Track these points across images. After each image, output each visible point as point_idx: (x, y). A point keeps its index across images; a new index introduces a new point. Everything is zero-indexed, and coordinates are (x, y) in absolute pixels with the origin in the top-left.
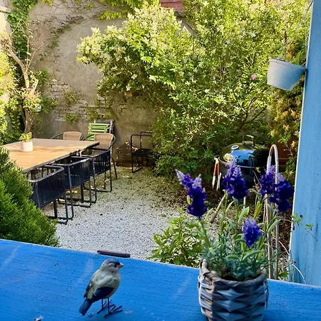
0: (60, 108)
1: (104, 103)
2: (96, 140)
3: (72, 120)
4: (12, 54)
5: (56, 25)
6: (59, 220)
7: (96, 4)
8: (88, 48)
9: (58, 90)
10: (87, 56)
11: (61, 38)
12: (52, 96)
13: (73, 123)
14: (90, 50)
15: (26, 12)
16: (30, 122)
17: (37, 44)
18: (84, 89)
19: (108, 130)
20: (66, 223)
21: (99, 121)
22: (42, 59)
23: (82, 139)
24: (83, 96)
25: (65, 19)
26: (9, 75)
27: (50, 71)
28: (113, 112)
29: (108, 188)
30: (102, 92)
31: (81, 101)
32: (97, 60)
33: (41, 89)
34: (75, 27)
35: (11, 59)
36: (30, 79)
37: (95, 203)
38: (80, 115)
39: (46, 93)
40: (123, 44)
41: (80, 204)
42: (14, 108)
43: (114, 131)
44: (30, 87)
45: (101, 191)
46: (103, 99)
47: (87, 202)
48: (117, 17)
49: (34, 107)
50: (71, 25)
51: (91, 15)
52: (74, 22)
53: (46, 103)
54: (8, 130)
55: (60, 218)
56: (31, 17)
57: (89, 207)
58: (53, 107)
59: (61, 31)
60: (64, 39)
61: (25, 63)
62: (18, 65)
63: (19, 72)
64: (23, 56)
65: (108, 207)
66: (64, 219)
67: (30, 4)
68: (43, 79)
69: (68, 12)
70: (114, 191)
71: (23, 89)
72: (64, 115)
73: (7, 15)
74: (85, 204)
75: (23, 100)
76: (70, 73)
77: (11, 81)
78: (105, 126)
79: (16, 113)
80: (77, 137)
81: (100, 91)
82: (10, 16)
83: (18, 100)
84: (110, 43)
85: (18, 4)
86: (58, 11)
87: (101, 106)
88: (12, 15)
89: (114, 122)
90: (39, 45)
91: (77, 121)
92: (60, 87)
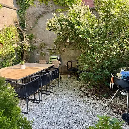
0: (38, 50)
1: (56, 47)
2: (53, 64)
3: (42, 55)
4: (19, 27)
5: (37, 15)
6: (35, 101)
7: (54, 6)
8: (50, 24)
9: (37, 42)
10: (50, 27)
11: (39, 20)
12: (35, 45)
13: (43, 56)
14: (51, 25)
15: (25, 10)
16: (25, 55)
17: (29, 23)
18: (48, 42)
19: (58, 59)
20: (39, 103)
21: (54, 55)
22: (31, 29)
23: (47, 63)
24: (48, 45)
25: (41, 12)
26: (17, 36)
27: (34, 34)
28: (60, 52)
29: (57, 86)
30: (55, 43)
31: (46, 47)
32: (54, 29)
33: (30, 42)
34: (45, 16)
35: (18, 29)
36: (26, 37)
37: (52, 92)
38: (46, 53)
39: (32, 43)
40: (67, 21)
41: (45, 93)
42: (19, 49)
43: (60, 60)
44: (26, 41)
45: (54, 87)
46: (56, 46)
47: (48, 92)
48: (63, 11)
49: (27, 49)
50: (43, 15)
51: (52, 10)
52: (44, 13)
53: (32, 47)
54: (16, 59)
55: (36, 100)
56: (27, 12)
57: (49, 95)
58: (35, 49)
59: (39, 17)
61: (24, 31)
62: (21, 32)
63: (21, 34)
64: (23, 28)
65: (57, 95)
66: (38, 101)
67: (27, 6)
68: (31, 37)
69: (42, 9)
70: (60, 87)
71: (23, 42)
72: (40, 53)
73: (17, 11)
75: (23, 46)
76: (42, 35)
77: (18, 38)
78: (56, 57)
79: (20, 52)
80: (45, 62)
81: (55, 42)
82: (18, 12)
83: (21, 46)
84: (60, 21)
85: (22, 6)
86: (38, 9)
87: (55, 49)
88: (19, 11)
89: (60, 56)
90: (30, 23)
91: (45, 55)
92: (38, 41)
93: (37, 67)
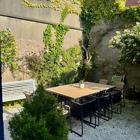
0: (99, 68)
1: (121, 66)
2: (115, 85)
3: (104, 74)
4: (83, 46)
5: (102, 32)
6: (92, 125)
7: (121, 22)
8: (114, 41)
10: (113, 45)
11: (103, 38)
12: (97, 63)
14: (115, 42)
15: (90, 29)
16: (87, 74)
18: (111, 60)
19: (122, 80)
20: (95, 128)
21: (118, 75)
22: (94, 48)
23: (108, 84)
24: (111, 63)
25: (106, 30)
26: (81, 55)
27: (97, 52)
28: (125, 71)
29: (119, 112)
30: (120, 61)
31: (109, 65)
32: (118, 47)
33: (92, 60)
34: (110, 33)
35: (82, 48)
36: (88, 56)
37: (111, 118)
38: (108, 72)
39: (95, 61)
40: (132, 37)
41: (104, 118)
42: (82, 67)
43: (125, 81)
44: (88, 59)
45: (115, 112)
46: (120, 64)
47: (107, 117)
48: (131, 26)
49: (89, 67)
50: (108, 32)
51: (118, 26)
52: (110, 31)
53: (94, 66)
54: (78, 77)
56: (92, 30)
57: (108, 121)
58: (97, 68)
59: (103, 35)
60: (104, 38)
61: (87, 49)
62: (84, 51)
63: (84, 54)
64: (87, 47)
65: (118, 123)
66: (94, 125)
67: (92, 25)
68: (94, 56)
69: (107, 27)
70: (123, 113)
71: (85, 60)
72: (101, 72)
73: (83, 31)
74: (106, 118)
75: (85, 64)
76: (106, 53)
77: (81, 57)
78: (120, 78)
79: (82, 70)
80: (106, 82)
81: (119, 61)
82: (84, 32)
83: (83, 64)
84: (125, 38)
85: (87, 26)
86: (103, 27)
87: (119, 68)
88: (84, 31)
89: (125, 76)
90: (94, 42)
91: (107, 74)
92: (101, 59)
93: (95, 88)
